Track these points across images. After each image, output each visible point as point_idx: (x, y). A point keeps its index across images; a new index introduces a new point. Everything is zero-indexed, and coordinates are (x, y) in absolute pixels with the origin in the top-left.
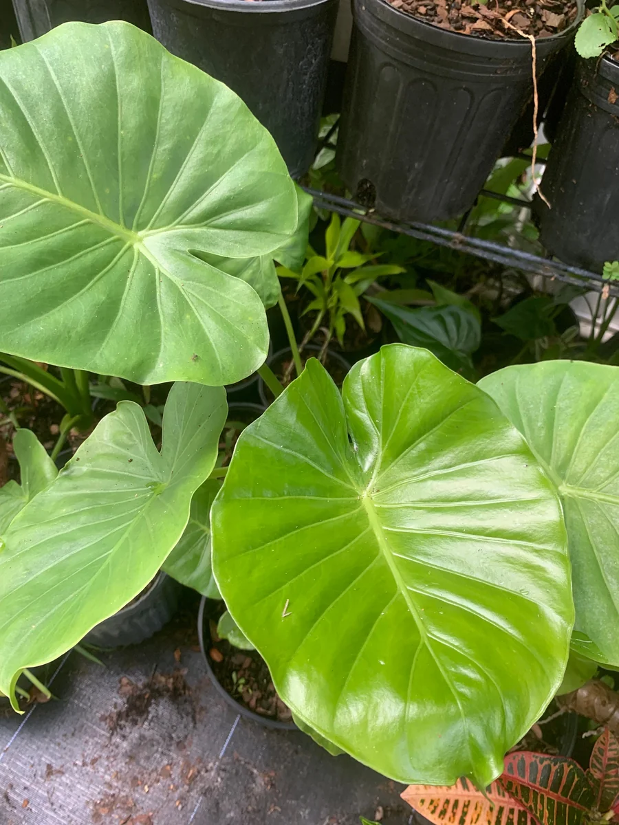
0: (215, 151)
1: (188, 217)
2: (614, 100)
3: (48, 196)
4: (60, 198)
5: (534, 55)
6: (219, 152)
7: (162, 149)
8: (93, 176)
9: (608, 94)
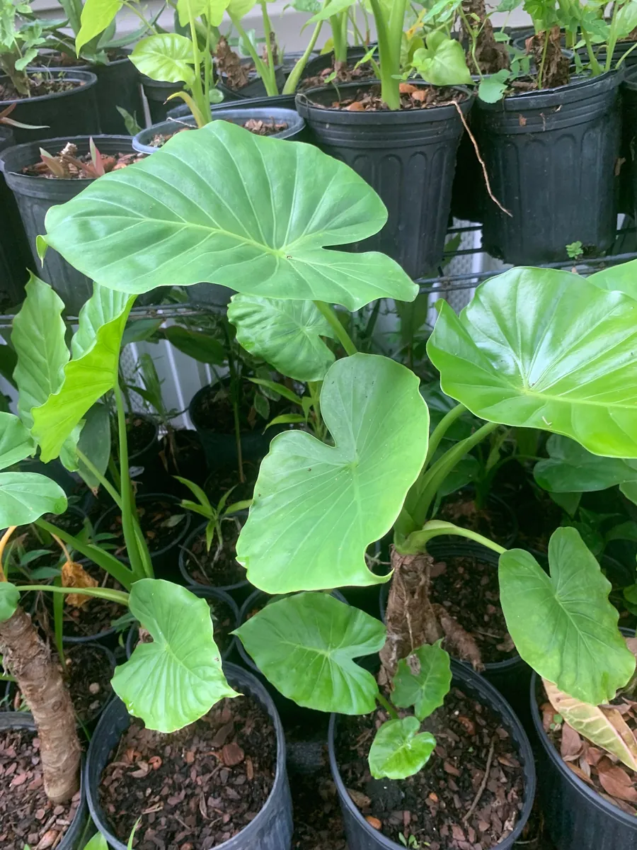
0: (312, 180)
1: (310, 229)
2: (524, 123)
3: (214, 231)
4: (222, 230)
5: (460, 112)
6: (315, 180)
7: (275, 189)
8: (237, 215)
9: (519, 122)
